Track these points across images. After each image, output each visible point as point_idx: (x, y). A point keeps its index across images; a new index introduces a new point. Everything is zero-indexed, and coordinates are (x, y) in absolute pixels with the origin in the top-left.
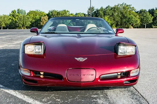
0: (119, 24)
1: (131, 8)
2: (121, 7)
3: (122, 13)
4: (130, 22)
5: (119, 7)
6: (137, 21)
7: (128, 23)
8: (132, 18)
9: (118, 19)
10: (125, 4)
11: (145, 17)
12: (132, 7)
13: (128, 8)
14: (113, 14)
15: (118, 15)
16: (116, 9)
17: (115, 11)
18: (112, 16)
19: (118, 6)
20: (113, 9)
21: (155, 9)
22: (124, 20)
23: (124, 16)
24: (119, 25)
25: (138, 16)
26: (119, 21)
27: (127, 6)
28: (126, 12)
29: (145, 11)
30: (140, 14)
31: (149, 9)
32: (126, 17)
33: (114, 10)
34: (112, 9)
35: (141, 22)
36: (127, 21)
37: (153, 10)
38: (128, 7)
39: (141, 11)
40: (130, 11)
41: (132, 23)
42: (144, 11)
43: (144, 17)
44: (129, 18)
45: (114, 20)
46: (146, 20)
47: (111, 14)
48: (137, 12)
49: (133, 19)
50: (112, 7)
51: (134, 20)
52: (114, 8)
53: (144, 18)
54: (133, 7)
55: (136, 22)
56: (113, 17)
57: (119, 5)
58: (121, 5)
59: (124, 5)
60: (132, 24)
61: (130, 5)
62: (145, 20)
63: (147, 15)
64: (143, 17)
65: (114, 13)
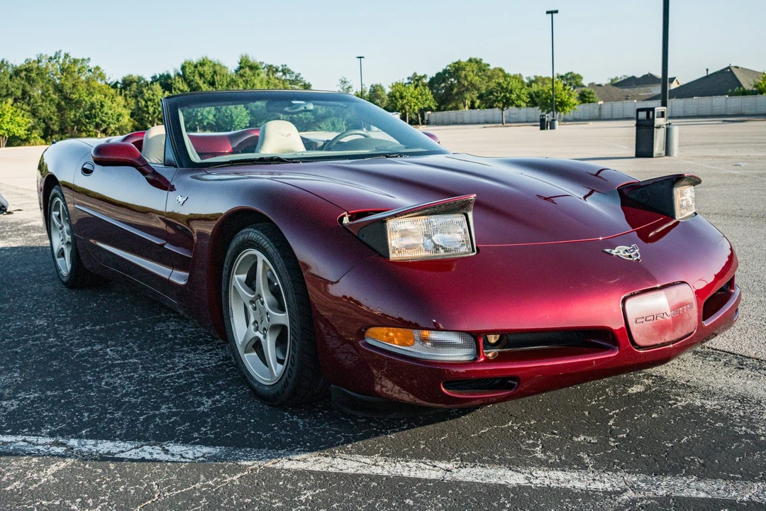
0: (56, 128)
1: (90, 71)
2: (54, 68)
3: (59, 89)
4: (98, 120)
5: (43, 64)
6: (120, 115)
7: (90, 123)
8: (102, 106)
9: (48, 110)
10: (67, 56)
11: (150, 100)
12: (92, 65)
13: (79, 71)
14: (24, 93)
15: (45, 95)
16: (33, 75)
17: (34, 81)
18: (23, 99)
19: (39, 61)
20: (23, 74)
21: (172, 75)
22: (71, 115)
23: (71, 100)
24: (53, 132)
25: (120, 99)
26: (55, 118)
27: (75, 61)
28: (74, 86)
29: (140, 81)
30: (127, 92)
31: (153, 75)
32: (77, 102)
33: (26, 75)
34: (17, 72)
35: (132, 119)
36: (86, 117)
37: (168, 76)
38: (79, 65)
39: (127, 83)
40: (88, 82)
41: (104, 122)
42: (136, 79)
43: (146, 102)
44: (92, 106)
45: (34, 113)
46: (154, 113)
47: (19, 93)
48: (115, 86)
49: (106, 109)
50: (18, 65)
51: (110, 112)
52: (28, 70)
53: (147, 106)
54: (98, 68)
55: (118, 120)
56: (29, 105)
57: (44, 60)
58: (51, 58)
59: (64, 61)
60: (104, 126)
61: (83, 60)
62: (151, 110)
63: (157, 96)
64: (143, 103)
65: (28, 88)
